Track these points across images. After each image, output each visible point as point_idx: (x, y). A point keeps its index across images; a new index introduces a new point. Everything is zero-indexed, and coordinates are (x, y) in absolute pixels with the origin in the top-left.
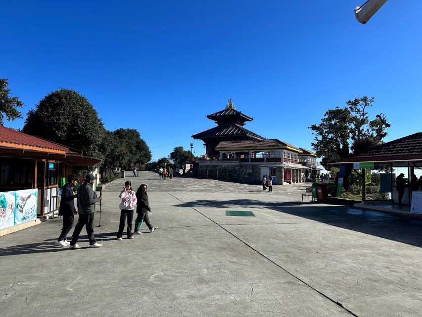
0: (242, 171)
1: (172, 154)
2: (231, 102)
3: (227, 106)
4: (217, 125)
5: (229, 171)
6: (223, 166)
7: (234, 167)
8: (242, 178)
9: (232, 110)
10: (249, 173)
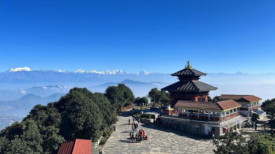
0: (192, 126)
1: (150, 93)
2: (189, 64)
3: (186, 66)
4: (179, 80)
5: (183, 125)
6: (179, 121)
7: (186, 122)
8: (192, 131)
9: (190, 69)
10: (197, 128)
